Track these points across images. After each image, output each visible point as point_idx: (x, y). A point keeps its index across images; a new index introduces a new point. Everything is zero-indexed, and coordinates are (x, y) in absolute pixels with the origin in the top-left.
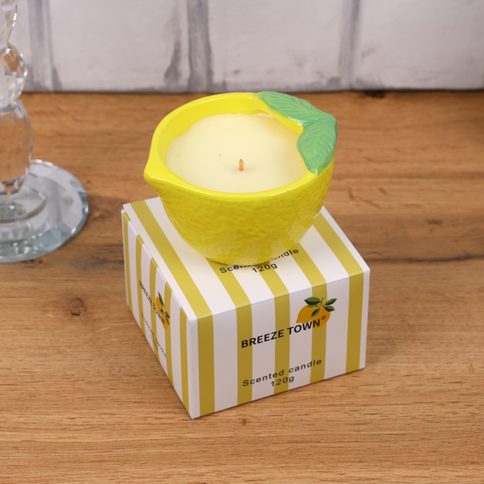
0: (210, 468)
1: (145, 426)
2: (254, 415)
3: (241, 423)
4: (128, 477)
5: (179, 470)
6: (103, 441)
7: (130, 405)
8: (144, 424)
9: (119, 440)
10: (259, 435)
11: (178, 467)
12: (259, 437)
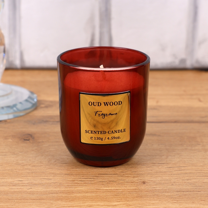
0: (121, 203)
1: (73, 184)
2: (151, 180)
3: (142, 183)
4: (60, 207)
5: (98, 203)
6: (42, 190)
7: (62, 175)
8: (72, 183)
9: (54, 190)
10: (156, 188)
11: (97, 202)
12: (155, 189)
